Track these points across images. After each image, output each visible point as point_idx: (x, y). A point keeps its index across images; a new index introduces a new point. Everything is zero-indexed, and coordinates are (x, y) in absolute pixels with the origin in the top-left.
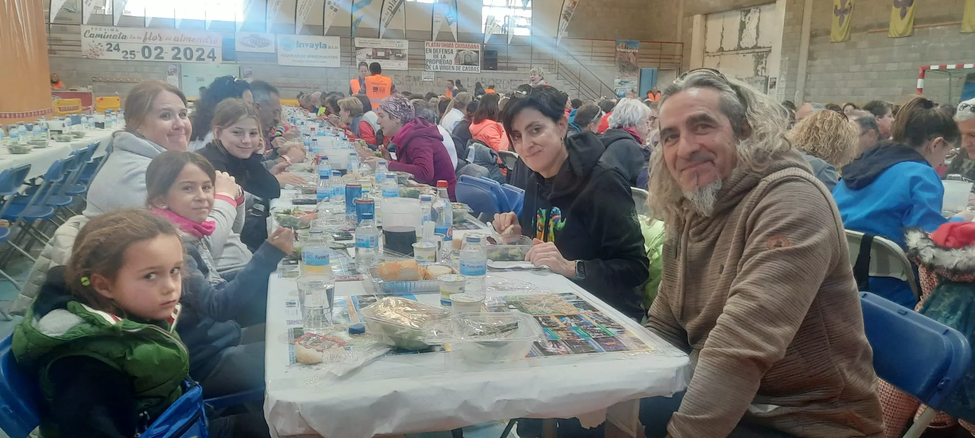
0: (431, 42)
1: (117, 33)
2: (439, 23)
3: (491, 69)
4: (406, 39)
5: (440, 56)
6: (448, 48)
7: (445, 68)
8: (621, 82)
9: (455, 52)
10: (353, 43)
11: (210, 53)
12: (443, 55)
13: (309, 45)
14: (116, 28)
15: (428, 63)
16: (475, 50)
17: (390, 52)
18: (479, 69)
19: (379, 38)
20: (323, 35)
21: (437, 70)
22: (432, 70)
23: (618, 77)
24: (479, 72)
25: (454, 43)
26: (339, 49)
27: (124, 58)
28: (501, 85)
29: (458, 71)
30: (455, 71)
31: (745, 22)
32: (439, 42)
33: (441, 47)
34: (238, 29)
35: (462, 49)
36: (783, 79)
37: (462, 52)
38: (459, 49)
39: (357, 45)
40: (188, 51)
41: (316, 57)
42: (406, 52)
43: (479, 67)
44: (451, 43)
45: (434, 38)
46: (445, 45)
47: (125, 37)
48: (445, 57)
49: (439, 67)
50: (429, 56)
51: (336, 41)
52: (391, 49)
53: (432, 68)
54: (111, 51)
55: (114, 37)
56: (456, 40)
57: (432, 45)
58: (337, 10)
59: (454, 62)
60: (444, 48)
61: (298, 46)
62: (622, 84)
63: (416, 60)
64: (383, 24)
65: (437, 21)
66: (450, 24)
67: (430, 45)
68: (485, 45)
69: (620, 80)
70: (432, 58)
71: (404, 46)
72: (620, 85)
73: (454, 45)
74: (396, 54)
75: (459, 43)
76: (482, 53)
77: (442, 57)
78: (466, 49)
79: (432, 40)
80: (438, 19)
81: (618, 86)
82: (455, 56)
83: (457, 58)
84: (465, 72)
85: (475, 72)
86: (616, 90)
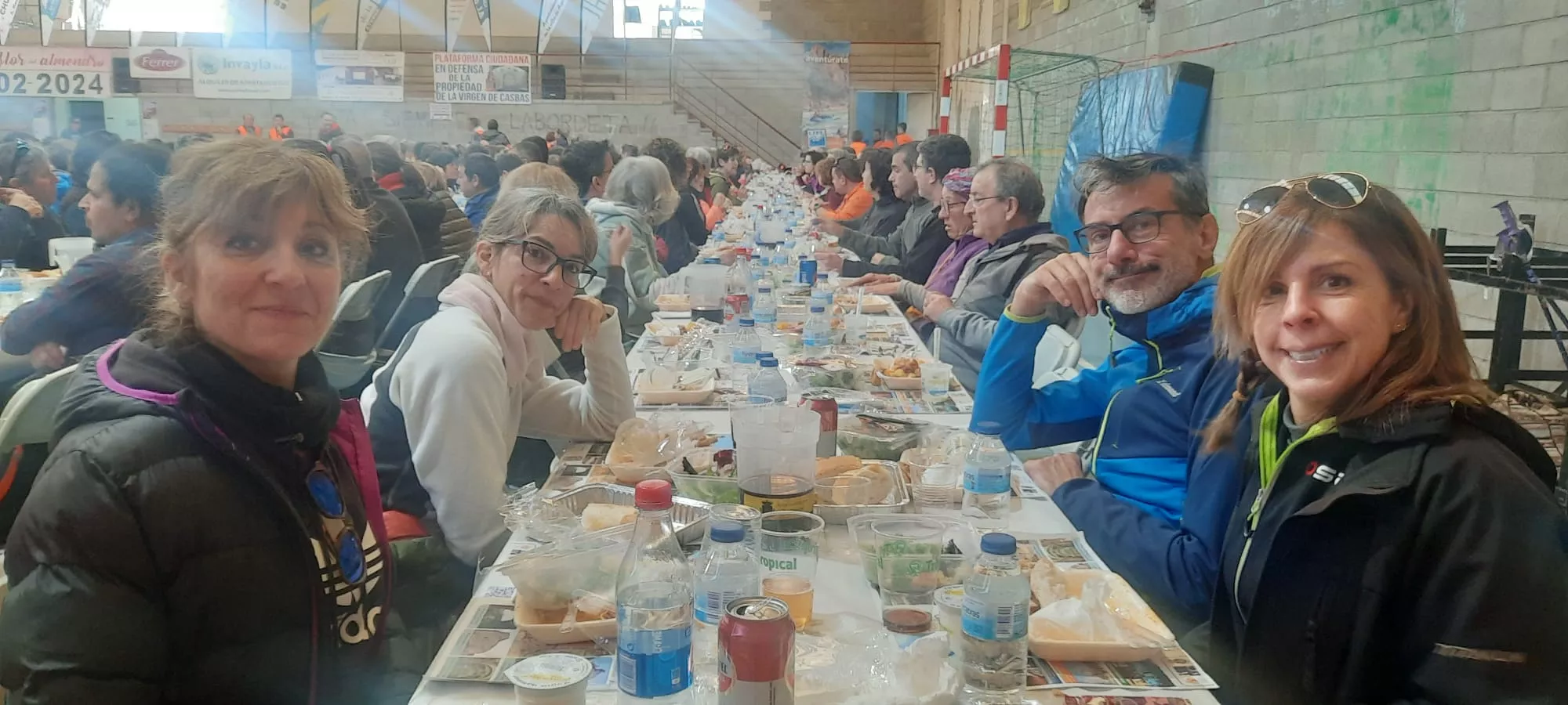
0: (443, 54)
2: (457, 21)
3: (554, 98)
4: (401, 50)
5: (459, 78)
6: (474, 64)
7: (469, 96)
8: (816, 116)
9: (486, 70)
10: (313, 60)
11: (94, 81)
12: (465, 75)
13: (243, 65)
15: (440, 89)
16: (521, 65)
17: (376, 73)
18: (530, 97)
19: (356, 49)
20: (266, 48)
21: (454, 101)
22: (447, 100)
23: (809, 108)
25: (484, 55)
26: (289, 70)
29: (493, 102)
30: (487, 101)
32: (457, 54)
33: (461, 62)
34: (135, 41)
35: (498, 64)
37: (498, 69)
38: (494, 64)
39: (320, 62)
40: (62, 80)
41: (254, 83)
42: (401, 72)
43: (530, 94)
44: (479, 54)
45: (451, 45)
46: (469, 58)
48: (468, 78)
49: (458, 97)
50: (440, 77)
52: (377, 68)
53: (446, 98)
56: (490, 49)
57: (446, 59)
58: (285, 5)
59: (484, 87)
60: (466, 63)
61: (225, 66)
62: (818, 121)
63: (419, 83)
64: (362, 26)
65: (453, 19)
66: (481, 21)
67: (443, 59)
68: (539, 57)
69: (813, 113)
70: (447, 81)
71: (398, 60)
72: (812, 123)
73: (484, 57)
74: (385, 75)
75: (493, 54)
76: (534, 70)
77: (464, 78)
78: (506, 64)
79: (446, 51)
80: (456, 15)
81: (809, 124)
82: (486, 77)
83: (491, 79)
84: (504, 103)
85: (522, 103)
86: (807, 131)
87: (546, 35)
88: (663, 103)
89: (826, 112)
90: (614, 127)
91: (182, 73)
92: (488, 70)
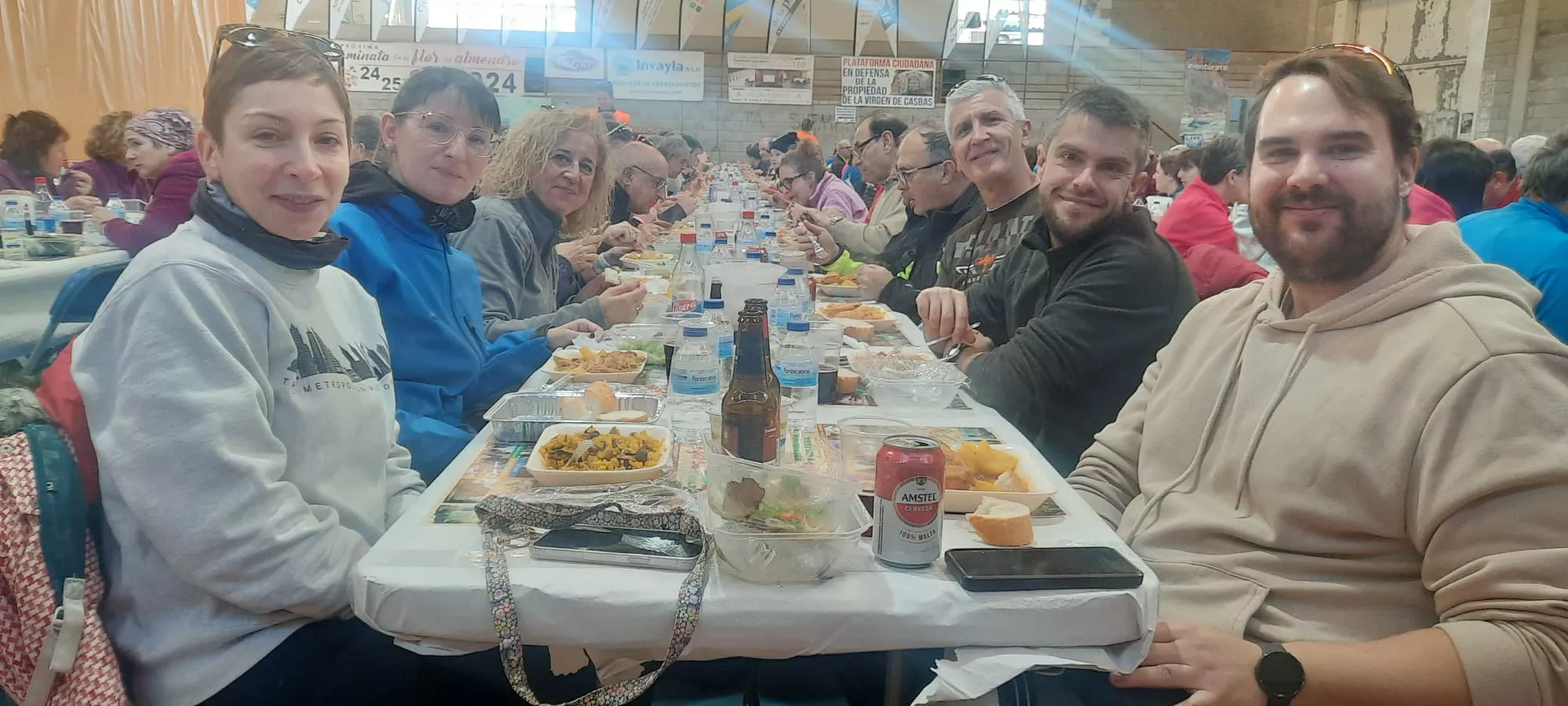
0: (852, 58)
1: (376, 52)
2: (865, 26)
4: (810, 54)
5: (866, 81)
6: (880, 68)
7: (874, 99)
8: (1193, 122)
9: (892, 74)
10: (724, 62)
11: (507, 81)
12: (871, 79)
13: (656, 66)
14: (375, 44)
16: (927, 69)
17: (785, 77)
18: (933, 101)
19: (767, 52)
20: (679, 49)
21: (860, 104)
22: (853, 104)
23: (1187, 115)
24: (933, 107)
25: (891, 60)
26: (702, 73)
27: (385, 88)
29: (897, 106)
30: (891, 105)
31: (1424, 11)
32: (865, 58)
33: (869, 67)
34: (549, 43)
35: (904, 68)
36: (1484, 115)
37: (904, 74)
38: (901, 69)
39: (731, 64)
41: (666, 84)
42: (810, 75)
43: (933, 98)
44: (886, 59)
45: (859, 49)
46: (876, 63)
47: (386, 58)
48: (874, 82)
49: (863, 100)
50: (848, 81)
51: (699, 58)
52: (785, 71)
53: (852, 101)
54: (368, 78)
55: (372, 57)
56: (895, 54)
57: (854, 63)
58: (700, 8)
59: (889, 91)
60: (874, 67)
61: (638, 68)
62: (1197, 127)
63: (827, 87)
64: (774, 30)
65: (863, 24)
66: (888, 27)
67: (851, 63)
68: (943, 62)
69: (1192, 119)
70: (854, 85)
71: (807, 65)
72: (1191, 128)
73: (891, 63)
74: (794, 79)
75: (899, 59)
76: (938, 74)
77: (871, 82)
78: (911, 68)
79: (854, 55)
80: (865, 20)
81: (1187, 131)
82: (892, 81)
83: (896, 84)
84: (908, 106)
85: (926, 106)
86: (1183, 137)
87: (951, 42)
89: (1203, 118)
92: (894, 74)
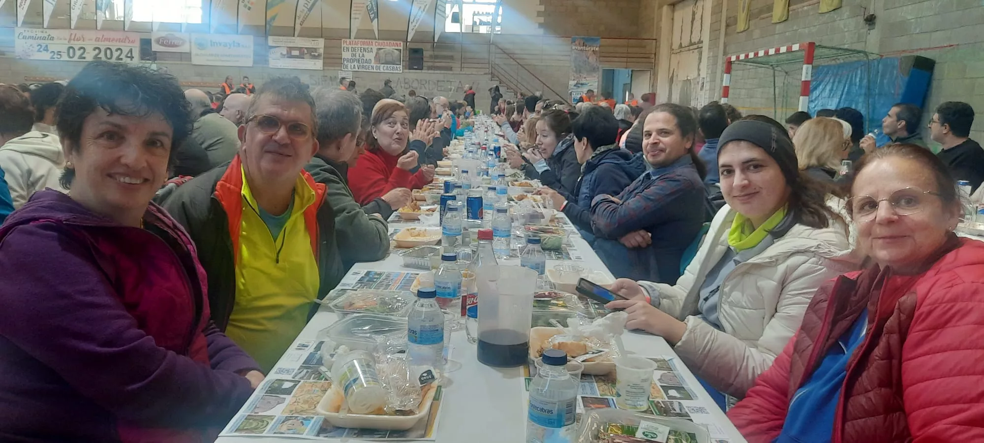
0: (348, 40)
1: (46, 35)
2: (357, 20)
3: (416, 69)
4: (322, 37)
5: (357, 55)
6: (367, 47)
7: (363, 67)
8: (577, 84)
9: (375, 51)
10: (267, 42)
11: (128, 53)
12: (361, 54)
13: (223, 44)
14: (45, 30)
15: (345, 62)
16: (397, 48)
17: (306, 52)
18: (401, 69)
19: (294, 36)
20: (238, 34)
21: (354, 70)
22: (350, 70)
23: (573, 78)
24: (401, 72)
25: (374, 41)
26: (252, 48)
27: (52, 58)
28: (427, 85)
29: (378, 71)
30: (375, 70)
31: (694, 13)
32: (357, 40)
33: (359, 46)
34: (155, 29)
35: (382, 47)
37: (382, 50)
38: (380, 47)
39: (271, 44)
40: (108, 52)
41: (229, 56)
42: (322, 51)
43: (401, 66)
44: (371, 41)
45: (353, 35)
46: (364, 43)
47: (52, 39)
48: (363, 55)
49: (356, 66)
50: (346, 55)
51: (249, 40)
52: (306, 48)
53: (349, 68)
54: (41, 51)
55: (44, 38)
56: (377, 38)
57: (350, 43)
58: (250, 8)
59: (373, 61)
60: (362, 46)
61: (211, 45)
62: (579, 87)
63: (332, 59)
64: (298, 21)
65: (355, 18)
66: (372, 21)
67: (348, 43)
68: (408, 44)
69: (576, 82)
70: (350, 57)
71: (320, 44)
72: (575, 88)
73: (374, 43)
74: (311, 53)
75: (379, 41)
76: (405, 51)
77: (361, 56)
78: (387, 47)
79: (350, 38)
80: (357, 16)
81: (572, 89)
82: (375, 55)
83: (377, 57)
84: (385, 71)
85: (397, 72)
86: (571, 93)
87: (413, 29)
88: (485, 74)
89: (584, 81)
90: (453, 88)
91: (185, 48)
92: (376, 51)
